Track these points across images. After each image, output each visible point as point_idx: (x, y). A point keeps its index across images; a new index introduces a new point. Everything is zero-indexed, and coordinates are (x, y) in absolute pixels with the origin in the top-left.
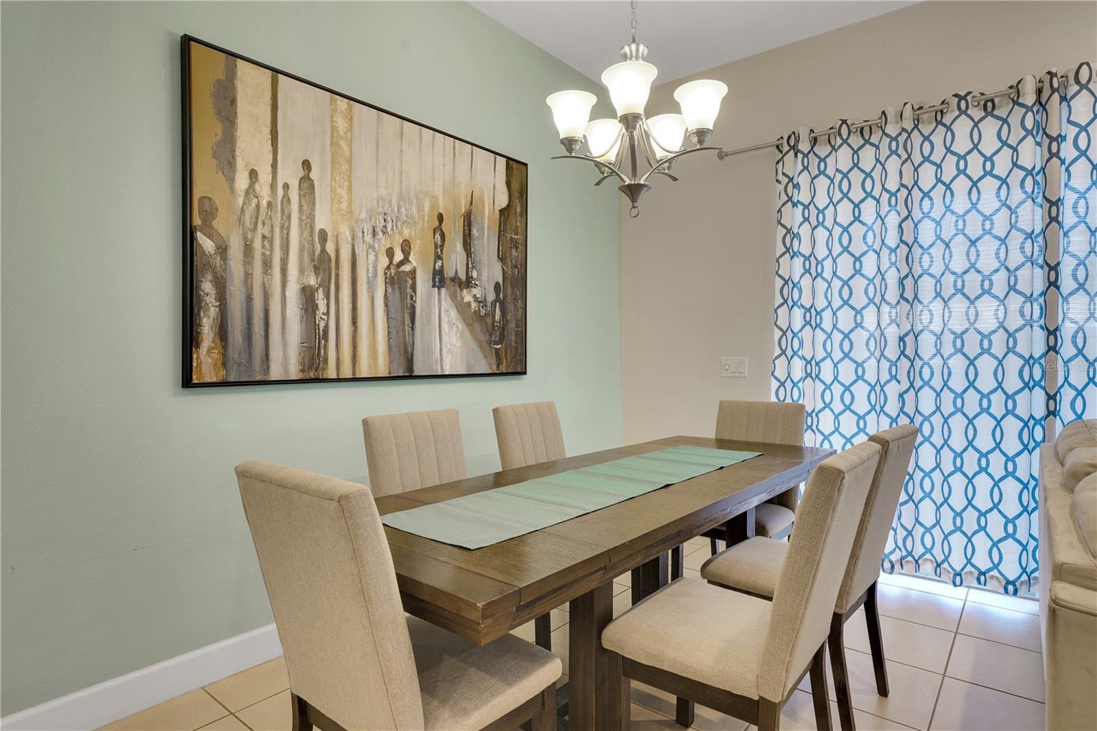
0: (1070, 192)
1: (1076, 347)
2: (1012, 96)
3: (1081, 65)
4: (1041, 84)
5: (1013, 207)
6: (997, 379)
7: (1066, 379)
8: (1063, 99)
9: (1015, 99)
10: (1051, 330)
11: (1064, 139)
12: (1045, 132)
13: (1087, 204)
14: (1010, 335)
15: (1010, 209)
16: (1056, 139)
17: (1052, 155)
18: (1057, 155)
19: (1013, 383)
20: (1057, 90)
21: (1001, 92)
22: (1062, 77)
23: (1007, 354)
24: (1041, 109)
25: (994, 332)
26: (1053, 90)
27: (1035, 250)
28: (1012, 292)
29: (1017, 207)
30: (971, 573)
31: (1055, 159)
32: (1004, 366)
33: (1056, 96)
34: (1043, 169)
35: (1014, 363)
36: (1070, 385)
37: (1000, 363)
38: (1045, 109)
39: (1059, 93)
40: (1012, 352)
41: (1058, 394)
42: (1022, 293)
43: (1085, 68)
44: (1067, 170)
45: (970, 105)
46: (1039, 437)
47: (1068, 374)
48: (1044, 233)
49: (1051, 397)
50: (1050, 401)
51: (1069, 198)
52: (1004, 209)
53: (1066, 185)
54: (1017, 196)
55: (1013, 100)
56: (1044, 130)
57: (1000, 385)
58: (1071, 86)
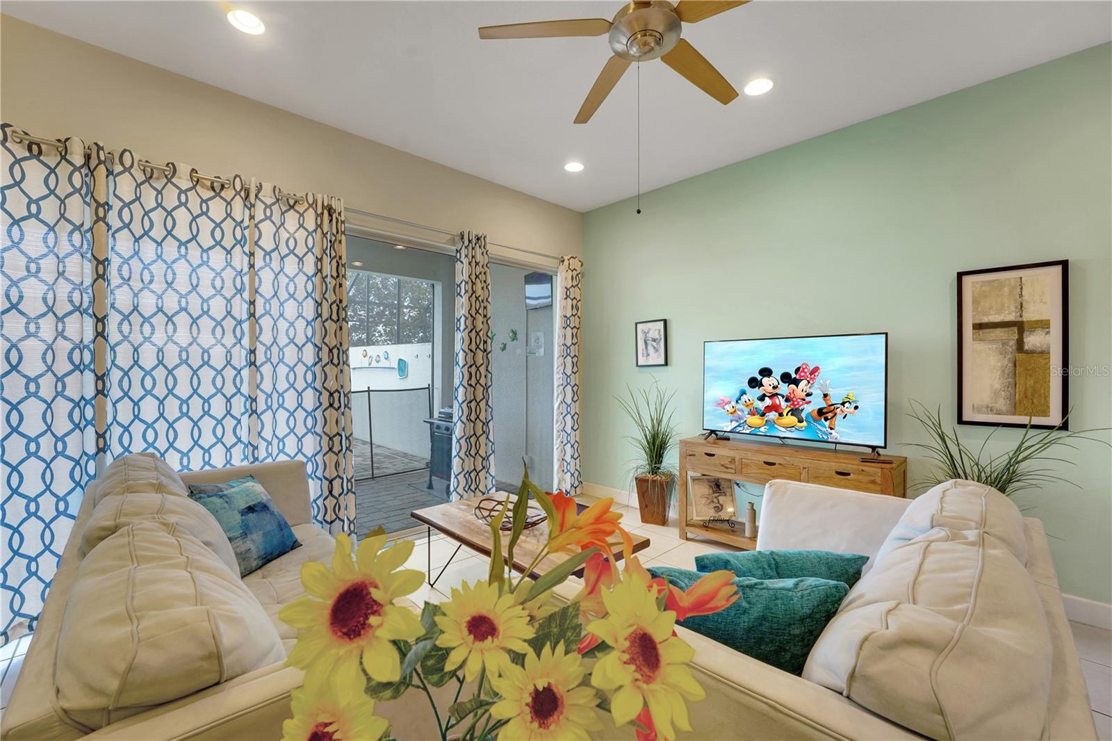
0: (115, 256)
1: (122, 390)
2: (60, 149)
3: (125, 151)
4: (89, 151)
5: (61, 256)
6: (45, 422)
7: (115, 418)
8: (110, 173)
9: (63, 154)
10: (99, 375)
11: (110, 208)
12: (92, 196)
13: (130, 269)
14: (58, 379)
15: (58, 258)
16: (103, 205)
17: (98, 219)
18: (104, 219)
19: (62, 426)
20: (104, 162)
21: (47, 140)
22: (109, 153)
23: (55, 397)
24: (90, 174)
25: (41, 376)
26: (100, 162)
27: (84, 299)
28: (60, 337)
29: (64, 257)
30: (20, 624)
31: (101, 223)
32: (53, 409)
33: (102, 167)
34: (91, 229)
35: (62, 407)
36: (118, 422)
37: (49, 406)
38: (92, 175)
39: (105, 165)
40: (61, 396)
41: (109, 431)
42: (70, 339)
43: (127, 155)
44: (113, 235)
45: (9, 138)
46: (91, 471)
47: (116, 413)
48: (92, 287)
49: (100, 436)
50: (100, 439)
51: (115, 262)
52: (51, 256)
53: (112, 249)
54: (65, 247)
55: (61, 154)
56: (92, 193)
57: (49, 427)
58: (116, 164)
